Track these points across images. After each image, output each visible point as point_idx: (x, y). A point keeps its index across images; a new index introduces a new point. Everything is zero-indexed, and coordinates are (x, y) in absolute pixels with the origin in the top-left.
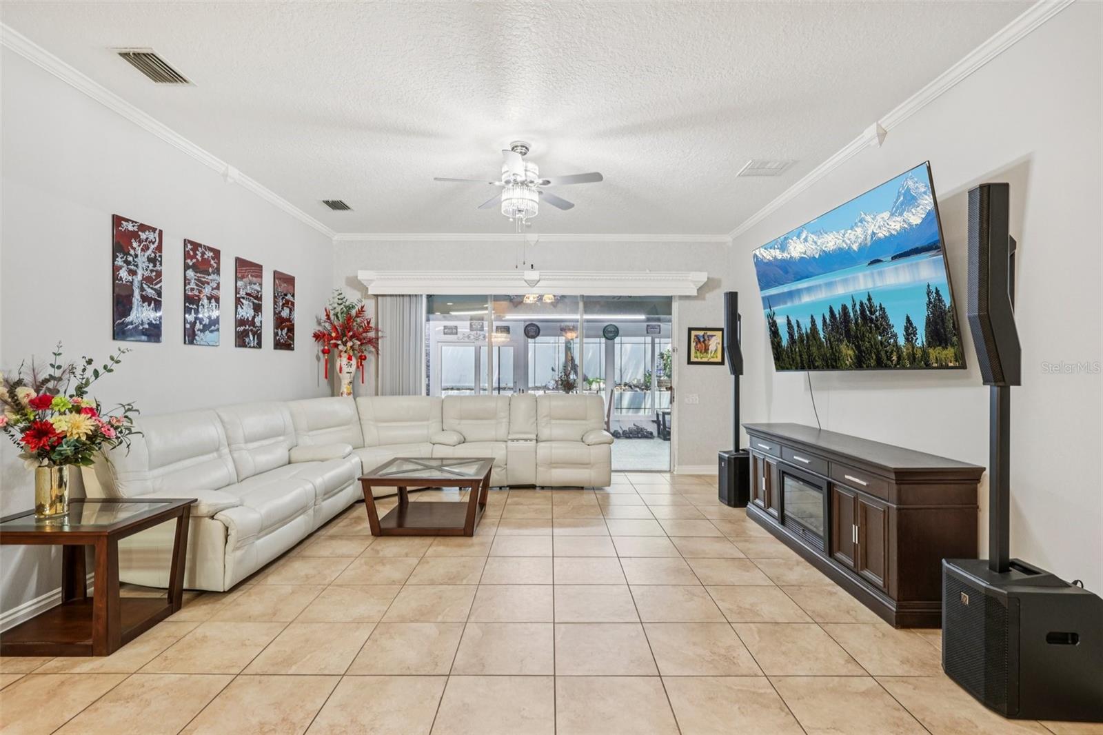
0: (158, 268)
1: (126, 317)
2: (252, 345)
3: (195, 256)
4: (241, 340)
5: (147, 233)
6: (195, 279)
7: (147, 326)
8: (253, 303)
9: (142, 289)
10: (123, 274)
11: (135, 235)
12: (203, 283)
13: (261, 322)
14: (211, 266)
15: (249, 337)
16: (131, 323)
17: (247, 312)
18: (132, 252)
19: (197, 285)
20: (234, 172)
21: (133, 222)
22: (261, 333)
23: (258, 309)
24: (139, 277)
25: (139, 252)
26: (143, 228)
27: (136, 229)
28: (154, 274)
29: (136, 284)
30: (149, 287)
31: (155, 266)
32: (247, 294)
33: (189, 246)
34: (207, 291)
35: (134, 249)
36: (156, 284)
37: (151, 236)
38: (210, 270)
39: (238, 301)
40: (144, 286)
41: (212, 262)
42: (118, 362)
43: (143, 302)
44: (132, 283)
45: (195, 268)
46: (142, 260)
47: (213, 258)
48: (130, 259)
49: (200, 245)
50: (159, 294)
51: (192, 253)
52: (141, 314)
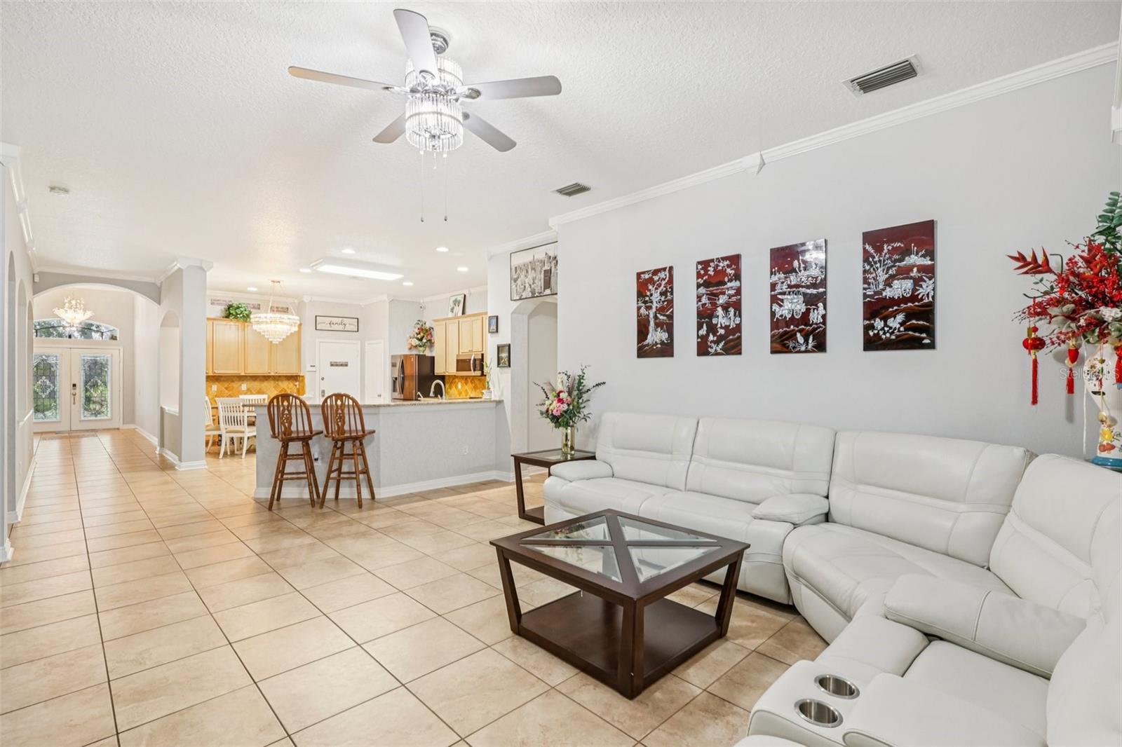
0: (669, 297)
1: (644, 341)
2: (803, 348)
3: (706, 273)
4: (782, 342)
5: (659, 274)
6: (707, 294)
7: (659, 346)
8: (805, 295)
9: (656, 317)
10: (643, 311)
11: (651, 281)
12: (717, 295)
13: (823, 316)
14: (727, 275)
15: (796, 339)
16: (648, 345)
17: (793, 308)
18: (648, 294)
19: (709, 299)
21: (648, 272)
22: (824, 331)
23: (814, 300)
24: (654, 310)
25: (653, 292)
26: (656, 272)
27: (650, 275)
28: (665, 303)
29: (651, 316)
30: (661, 315)
31: (666, 297)
32: (790, 286)
33: (700, 267)
34: (722, 300)
35: (650, 290)
36: (667, 311)
37: (662, 275)
38: (726, 279)
39: (776, 300)
40: (658, 315)
41: (729, 271)
43: (657, 328)
44: (648, 316)
45: (706, 284)
46: (656, 296)
47: (728, 266)
48: (647, 299)
49: (714, 260)
50: (671, 317)
51: (702, 272)
52: (656, 336)
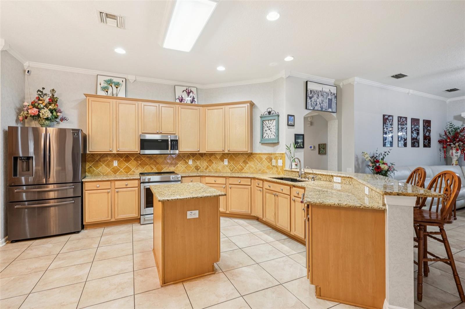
1: (386, 141)
2: (416, 146)
3: (401, 121)
4: (413, 145)
7: (390, 143)
8: (417, 132)
10: (385, 129)
11: (387, 119)
12: (403, 128)
13: (419, 138)
15: (415, 144)
17: (415, 135)
18: (387, 123)
19: (401, 129)
20: (411, 91)
21: (387, 115)
22: (419, 142)
23: (418, 134)
25: (388, 123)
26: (389, 116)
28: (391, 128)
30: (390, 132)
31: (391, 126)
32: (415, 129)
33: (399, 118)
34: (404, 130)
37: (391, 118)
38: (405, 124)
39: (412, 132)
42: (389, 152)
44: (387, 131)
45: (401, 124)
46: (389, 125)
47: (405, 120)
48: (387, 125)
49: (402, 117)
